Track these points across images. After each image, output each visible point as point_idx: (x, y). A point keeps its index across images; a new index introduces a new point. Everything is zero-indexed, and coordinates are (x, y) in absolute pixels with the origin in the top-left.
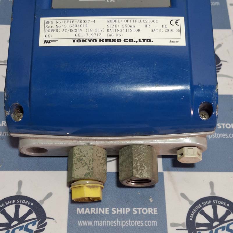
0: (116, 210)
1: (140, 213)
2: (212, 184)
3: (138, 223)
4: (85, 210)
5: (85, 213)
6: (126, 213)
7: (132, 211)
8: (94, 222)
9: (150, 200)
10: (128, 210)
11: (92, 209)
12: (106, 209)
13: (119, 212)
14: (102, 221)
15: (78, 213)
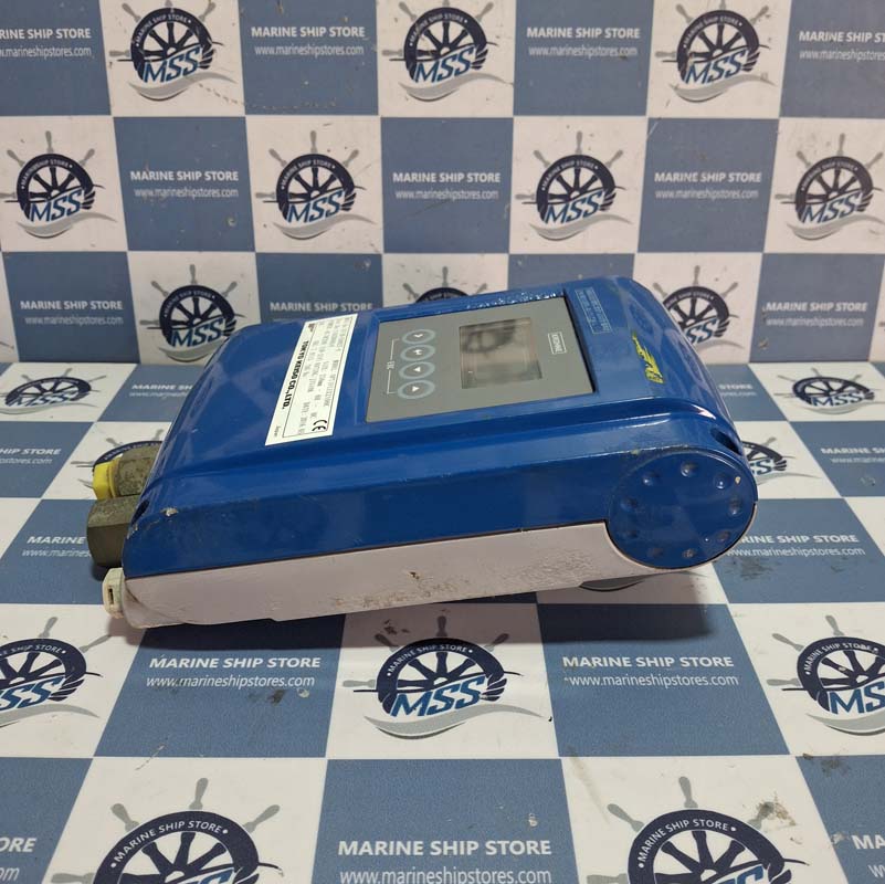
0: (441, 846)
1: (504, 852)
2: (685, 784)
3: (499, 877)
4: (359, 847)
5: (361, 853)
6: (469, 853)
7: (483, 849)
8: (384, 874)
9: (530, 821)
10: (473, 845)
11: (378, 843)
12: (416, 843)
13: (450, 851)
14: (405, 871)
15: (340, 853)
